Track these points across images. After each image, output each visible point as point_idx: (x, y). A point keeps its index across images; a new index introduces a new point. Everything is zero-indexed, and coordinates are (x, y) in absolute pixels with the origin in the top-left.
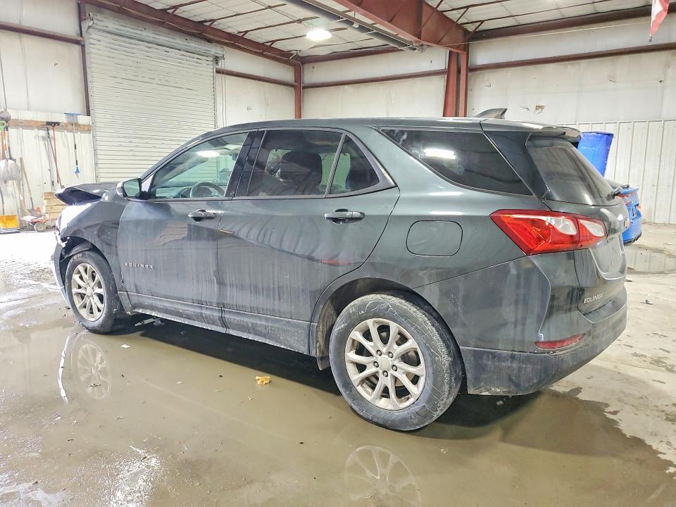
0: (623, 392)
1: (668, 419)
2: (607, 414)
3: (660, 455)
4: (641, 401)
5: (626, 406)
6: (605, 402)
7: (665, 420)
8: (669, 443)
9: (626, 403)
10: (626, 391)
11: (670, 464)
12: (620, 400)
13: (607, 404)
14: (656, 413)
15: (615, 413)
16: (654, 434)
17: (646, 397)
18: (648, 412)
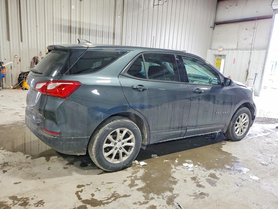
0: (30, 167)
1: (7, 163)
2: (29, 155)
3: (6, 150)
4: (21, 167)
5: (25, 161)
6: (34, 160)
7: (8, 163)
8: (4, 155)
9: (26, 162)
10: (29, 169)
11: (2, 150)
12: (29, 163)
13: (33, 159)
14: (12, 164)
15: (27, 157)
16: (10, 155)
17: (20, 169)
18: (15, 163)
